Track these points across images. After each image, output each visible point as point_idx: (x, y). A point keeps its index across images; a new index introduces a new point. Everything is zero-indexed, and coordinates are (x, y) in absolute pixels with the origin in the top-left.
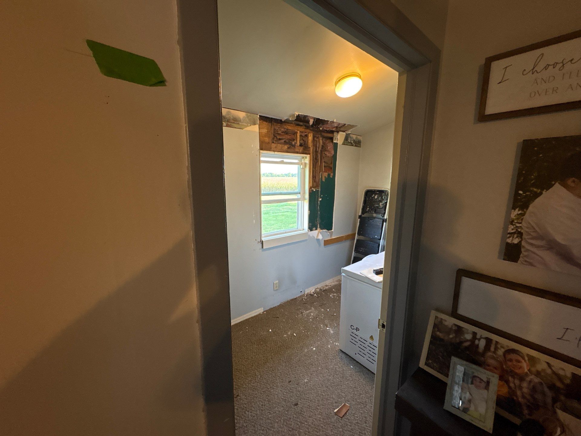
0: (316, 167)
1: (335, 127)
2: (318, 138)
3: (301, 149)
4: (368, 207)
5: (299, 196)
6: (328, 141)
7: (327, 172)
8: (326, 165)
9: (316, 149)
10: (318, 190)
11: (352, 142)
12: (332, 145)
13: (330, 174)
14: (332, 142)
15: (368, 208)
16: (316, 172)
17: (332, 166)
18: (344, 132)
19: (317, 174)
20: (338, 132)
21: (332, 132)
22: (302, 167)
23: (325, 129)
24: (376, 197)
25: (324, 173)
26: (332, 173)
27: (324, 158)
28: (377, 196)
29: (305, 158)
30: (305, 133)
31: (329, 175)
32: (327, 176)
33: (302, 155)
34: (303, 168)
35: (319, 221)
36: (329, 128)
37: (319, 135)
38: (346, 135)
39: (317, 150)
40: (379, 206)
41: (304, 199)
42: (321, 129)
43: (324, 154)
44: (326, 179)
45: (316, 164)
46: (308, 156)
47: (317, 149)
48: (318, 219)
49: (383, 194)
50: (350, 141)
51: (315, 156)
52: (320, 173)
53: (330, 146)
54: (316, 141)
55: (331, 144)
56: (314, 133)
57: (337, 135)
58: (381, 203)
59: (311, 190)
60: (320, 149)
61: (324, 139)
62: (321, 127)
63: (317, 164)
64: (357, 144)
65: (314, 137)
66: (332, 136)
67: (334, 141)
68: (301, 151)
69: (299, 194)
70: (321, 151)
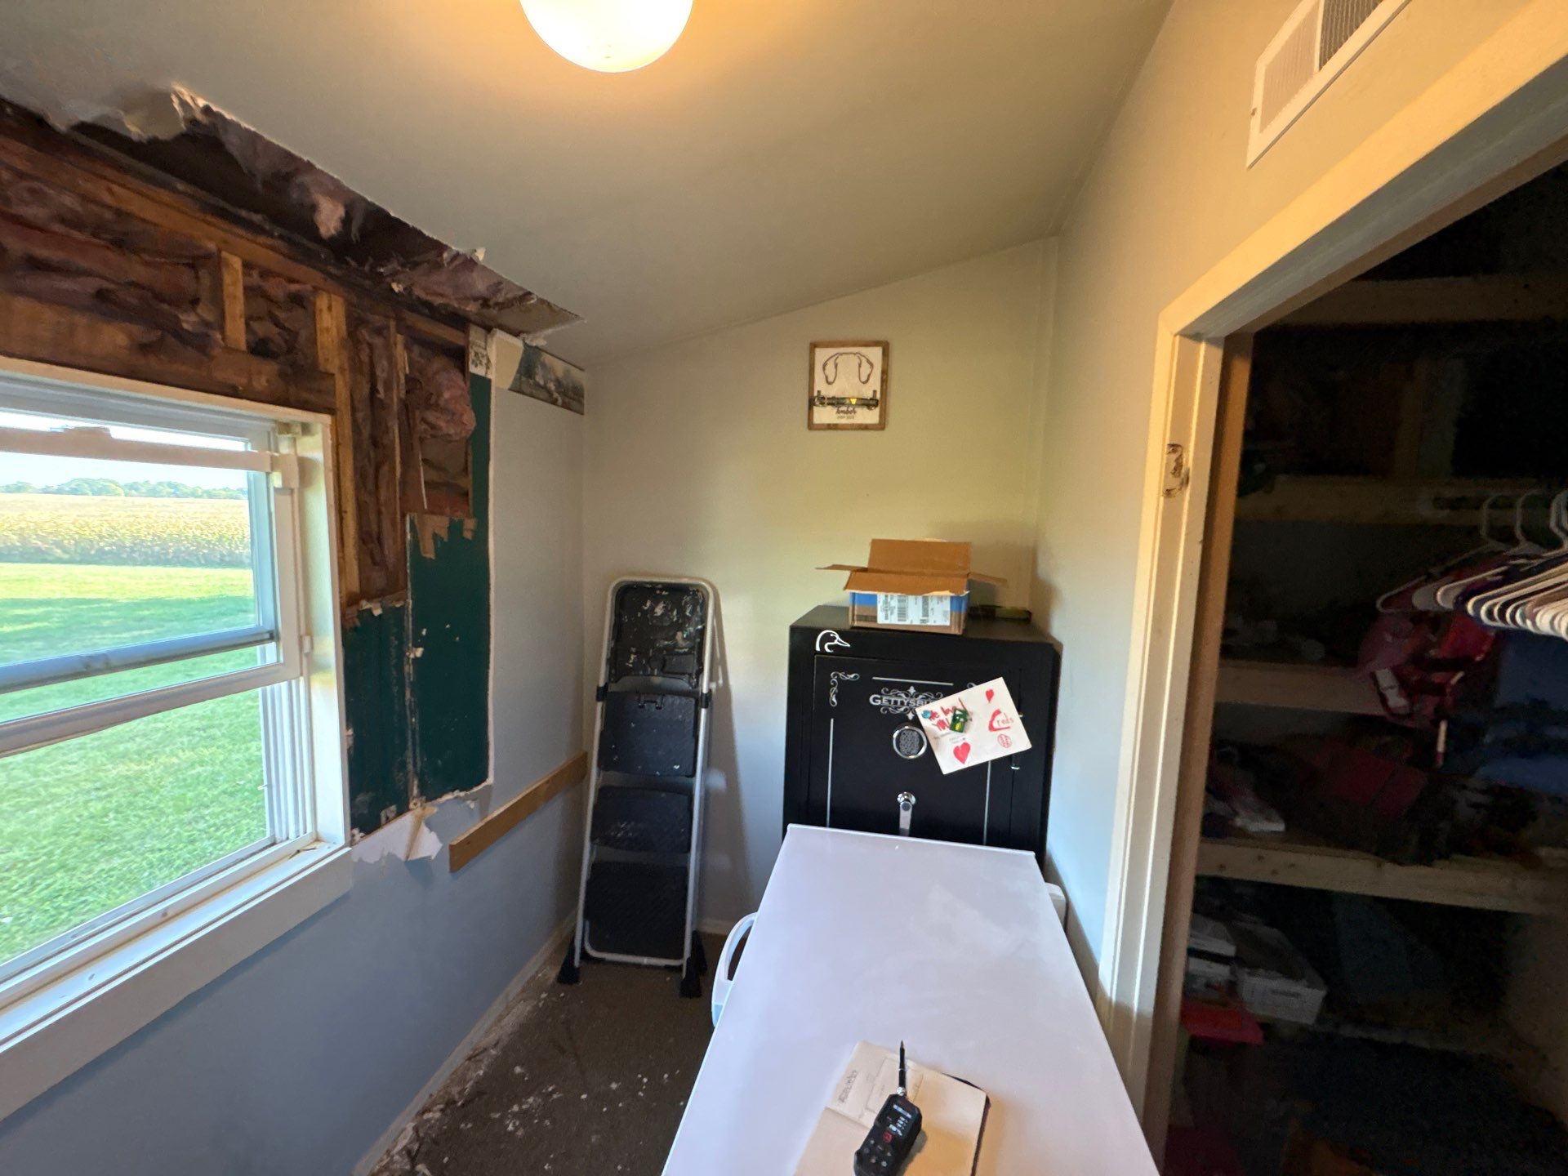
0: (377, 487)
1: (476, 299)
2: (379, 331)
3: (265, 373)
4: (633, 650)
5: (269, 653)
6: (438, 363)
7: (442, 514)
8: (434, 476)
9: (374, 390)
10: (403, 608)
11: (552, 386)
12: (462, 384)
13: (461, 523)
14: (462, 367)
15: (633, 657)
16: (379, 513)
17: (467, 483)
18: (516, 334)
19: (386, 525)
20: (488, 329)
21: (460, 321)
22: (277, 480)
23: (418, 292)
24: (659, 611)
25: (427, 516)
26: (468, 516)
27: (421, 440)
28: (661, 605)
29: (298, 429)
30: (292, 281)
31: (455, 528)
32: (444, 534)
33: (272, 407)
34: (286, 490)
35: (415, 765)
36: (442, 295)
37: (386, 317)
38: (525, 352)
39: (381, 395)
40: (675, 646)
41: (309, 665)
42: (396, 287)
43: (424, 420)
44: (441, 547)
45: (377, 470)
46: (321, 423)
47: (380, 388)
48: (409, 754)
49: (687, 598)
50: (542, 383)
51: (369, 427)
52: (403, 516)
53: (451, 389)
54: (370, 346)
55: (457, 377)
56: (355, 300)
57: (486, 342)
58: (679, 634)
59: (353, 611)
60: (398, 393)
61: (416, 349)
62: (394, 275)
63: (385, 469)
64: (570, 397)
65: (355, 322)
66: (461, 342)
67: (473, 369)
68: (261, 383)
69: (273, 644)
70: (406, 408)
